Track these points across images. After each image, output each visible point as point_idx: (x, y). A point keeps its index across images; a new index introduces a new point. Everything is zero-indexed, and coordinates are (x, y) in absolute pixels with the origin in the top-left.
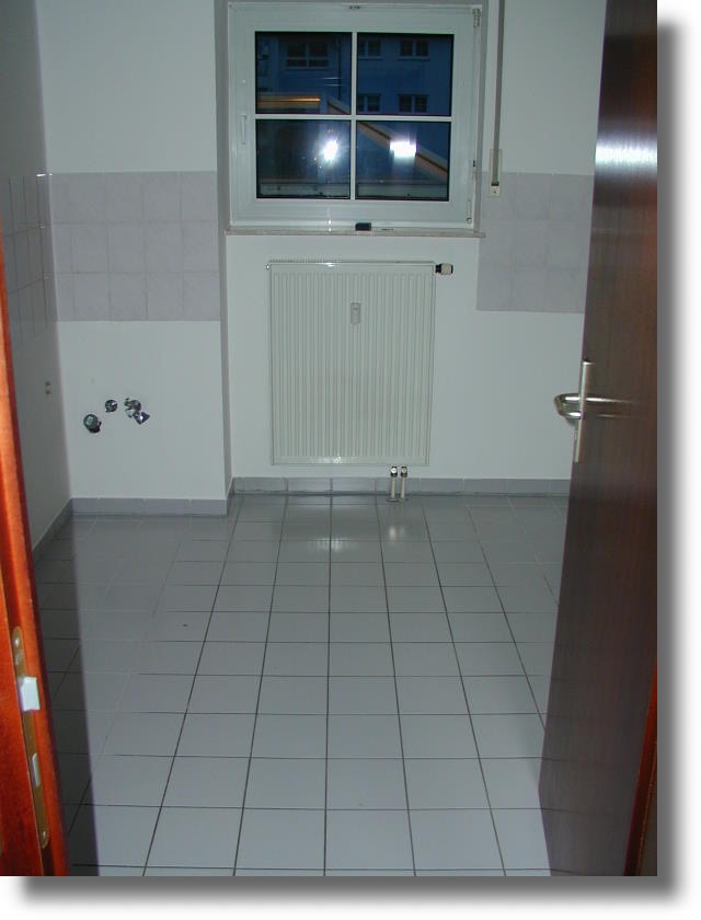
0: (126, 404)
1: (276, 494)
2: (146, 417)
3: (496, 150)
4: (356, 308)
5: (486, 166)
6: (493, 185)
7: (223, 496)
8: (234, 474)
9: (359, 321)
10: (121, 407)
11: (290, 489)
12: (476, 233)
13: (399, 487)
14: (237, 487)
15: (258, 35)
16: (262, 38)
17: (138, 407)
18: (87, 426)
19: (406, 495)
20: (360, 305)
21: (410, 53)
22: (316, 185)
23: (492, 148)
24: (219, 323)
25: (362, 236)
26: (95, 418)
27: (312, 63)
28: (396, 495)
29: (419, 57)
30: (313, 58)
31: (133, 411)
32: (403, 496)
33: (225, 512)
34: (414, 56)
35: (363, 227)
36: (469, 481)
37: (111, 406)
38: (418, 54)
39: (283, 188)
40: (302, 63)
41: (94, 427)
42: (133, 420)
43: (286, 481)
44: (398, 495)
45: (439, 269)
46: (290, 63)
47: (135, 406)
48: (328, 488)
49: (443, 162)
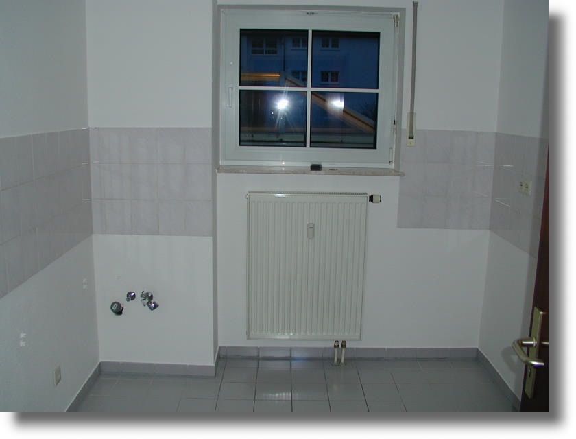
0: (142, 296)
1: (250, 358)
2: (156, 306)
3: (412, 114)
4: (312, 227)
5: (405, 125)
6: (409, 138)
7: (211, 362)
8: (220, 344)
9: (313, 236)
10: (138, 298)
11: (260, 355)
12: (396, 172)
13: (340, 354)
14: (222, 353)
15: (241, 30)
16: (244, 32)
17: (151, 298)
18: (112, 310)
19: (345, 360)
20: (314, 225)
21: (328, 46)
22: (277, 133)
23: (409, 111)
24: (211, 238)
25: (315, 175)
26: (119, 305)
27: (267, 52)
28: (338, 359)
29: (334, 49)
30: (268, 49)
31: (147, 301)
32: (343, 361)
33: (214, 375)
34: (330, 48)
35: (316, 168)
36: (390, 350)
37: (131, 297)
38: (333, 47)
39: (254, 135)
40: (262, 52)
41: (119, 311)
42: (147, 307)
43: (258, 349)
44: (339, 360)
45: (371, 199)
46: (254, 52)
47: (148, 297)
48: (288, 355)
49: (371, 122)
